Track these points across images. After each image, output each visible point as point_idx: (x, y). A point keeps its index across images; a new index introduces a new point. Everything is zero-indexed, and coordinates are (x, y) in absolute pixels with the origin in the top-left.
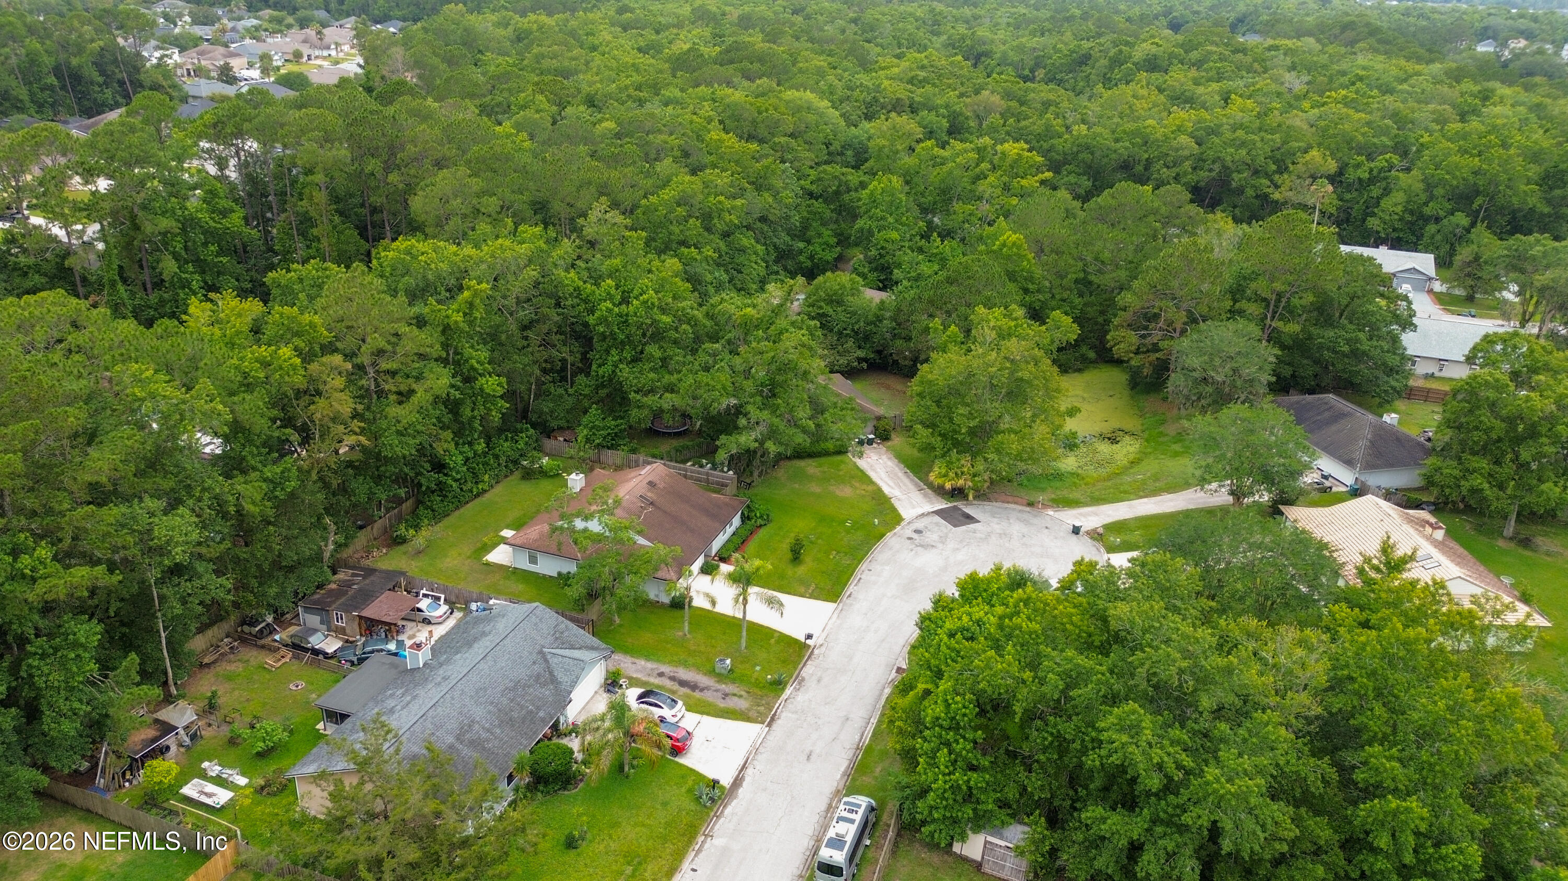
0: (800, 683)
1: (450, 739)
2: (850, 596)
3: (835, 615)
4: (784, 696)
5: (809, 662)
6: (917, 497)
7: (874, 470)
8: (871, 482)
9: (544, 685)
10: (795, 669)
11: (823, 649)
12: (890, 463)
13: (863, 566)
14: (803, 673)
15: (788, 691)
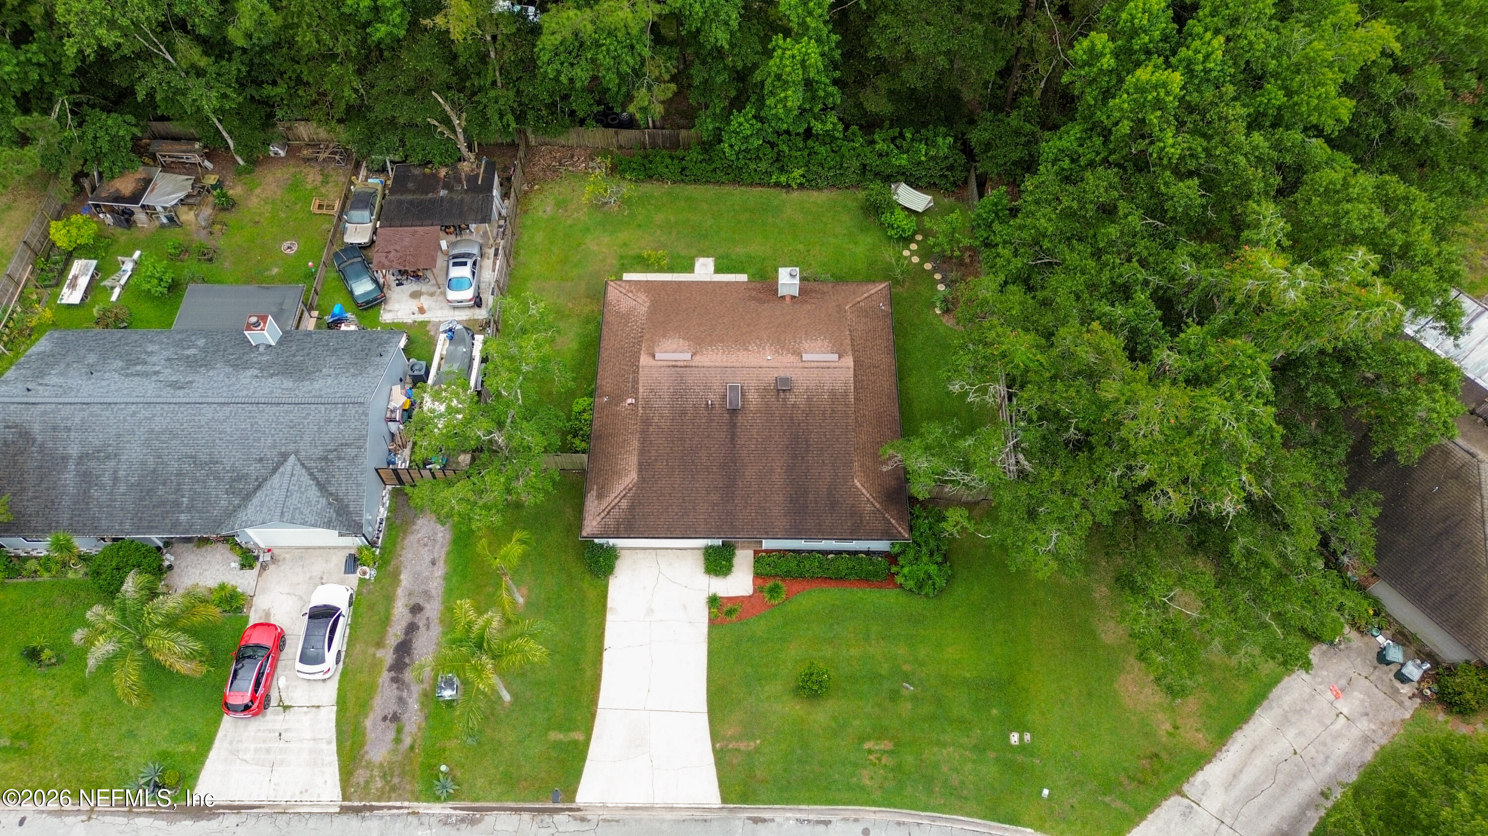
2: (756, 821)
3: (684, 815)
4: (422, 807)
5: (526, 816)
8: (1223, 732)
10: (498, 800)
11: (575, 826)
14: (490, 818)
15: (438, 809)
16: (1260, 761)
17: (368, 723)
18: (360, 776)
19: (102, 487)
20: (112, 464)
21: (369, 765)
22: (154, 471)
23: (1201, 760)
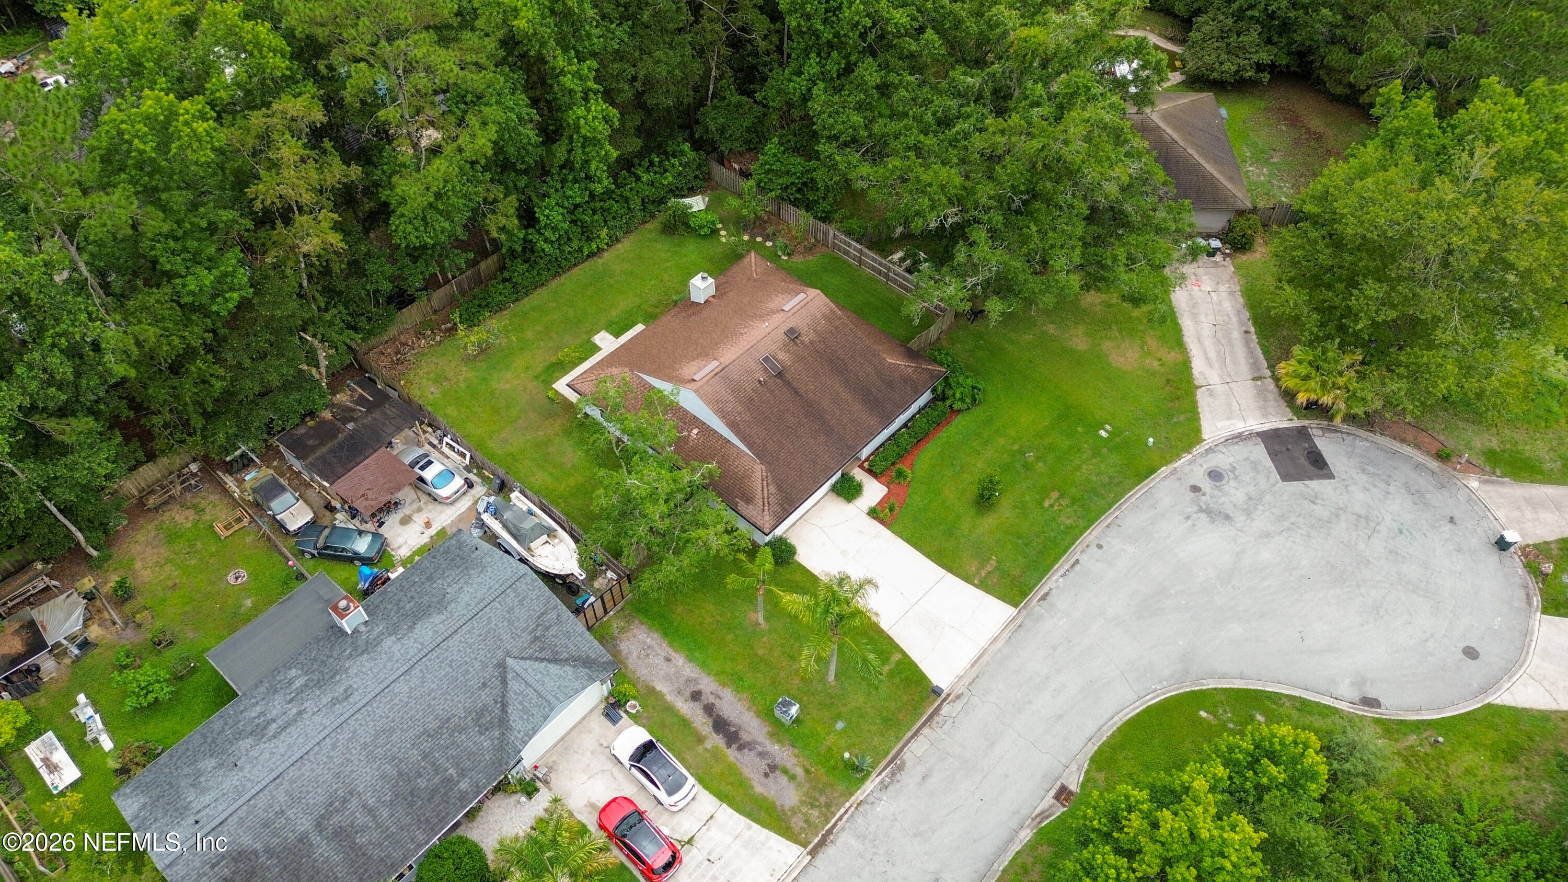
0: (893, 774)
1: (305, 824)
2: (1044, 598)
3: (1006, 635)
4: (859, 795)
5: (926, 731)
6: (1245, 391)
7: (1195, 316)
8: (1179, 343)
9: (484, 729)
10: (898, 739)
11: (959, 705)
12: (1227, 305)
13: (1092, 535)
14: (907, 755)
15: (870, 785)
16: (1208, 342)
17: (759, 789)
18: (797, 822)
19: (363, 829)
20: (355, 802)
21: (794, 811)
22: (400, 774)
23: (1186, 364)
